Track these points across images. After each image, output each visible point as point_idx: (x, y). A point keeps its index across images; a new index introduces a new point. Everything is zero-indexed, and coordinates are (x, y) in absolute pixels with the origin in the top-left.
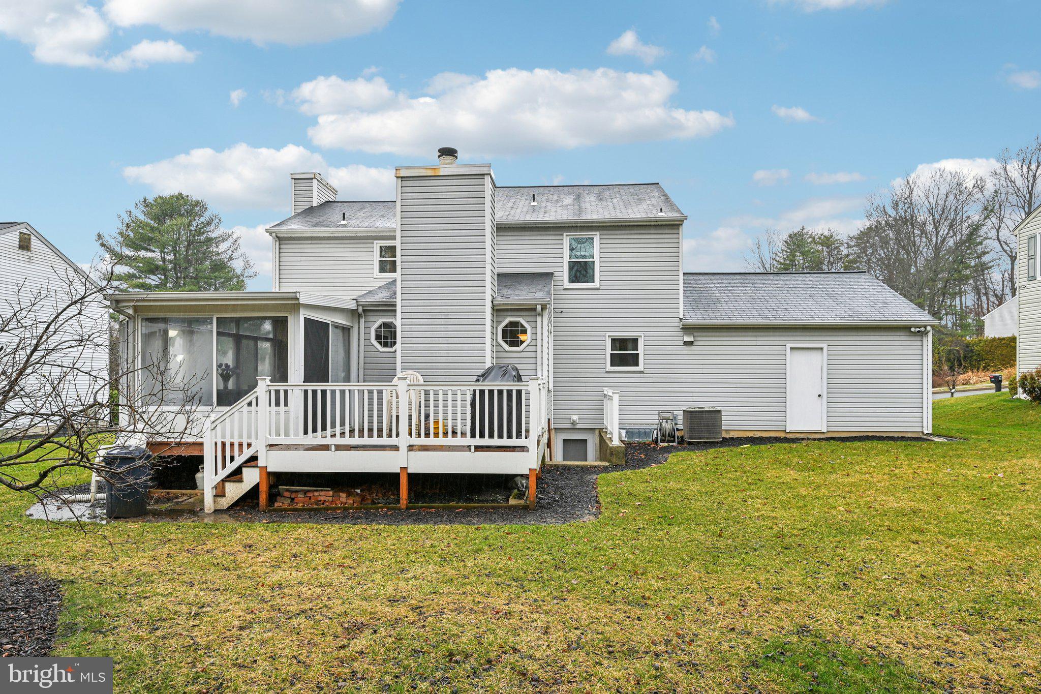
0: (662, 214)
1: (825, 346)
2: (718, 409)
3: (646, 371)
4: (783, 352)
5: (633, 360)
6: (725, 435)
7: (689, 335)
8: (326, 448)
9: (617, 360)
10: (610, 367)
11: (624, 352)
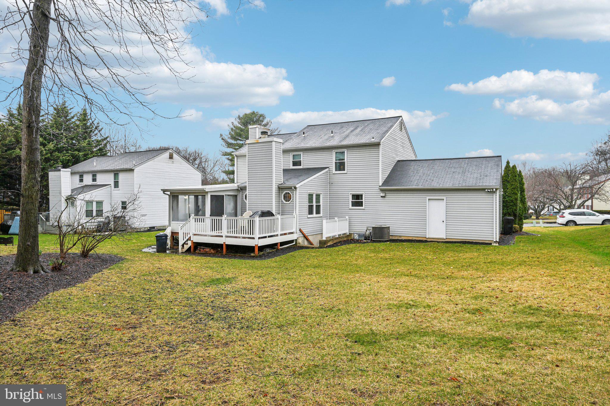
0: (373, 140)
1: (445, 198)
2: (388, 226)
3: (366, 209)
4: (425, 201)
5: (360, 204)
6: (391, 238)
7: (383, 193)
9: (354, 204)
10: (351, 207)
11: (357, 200)
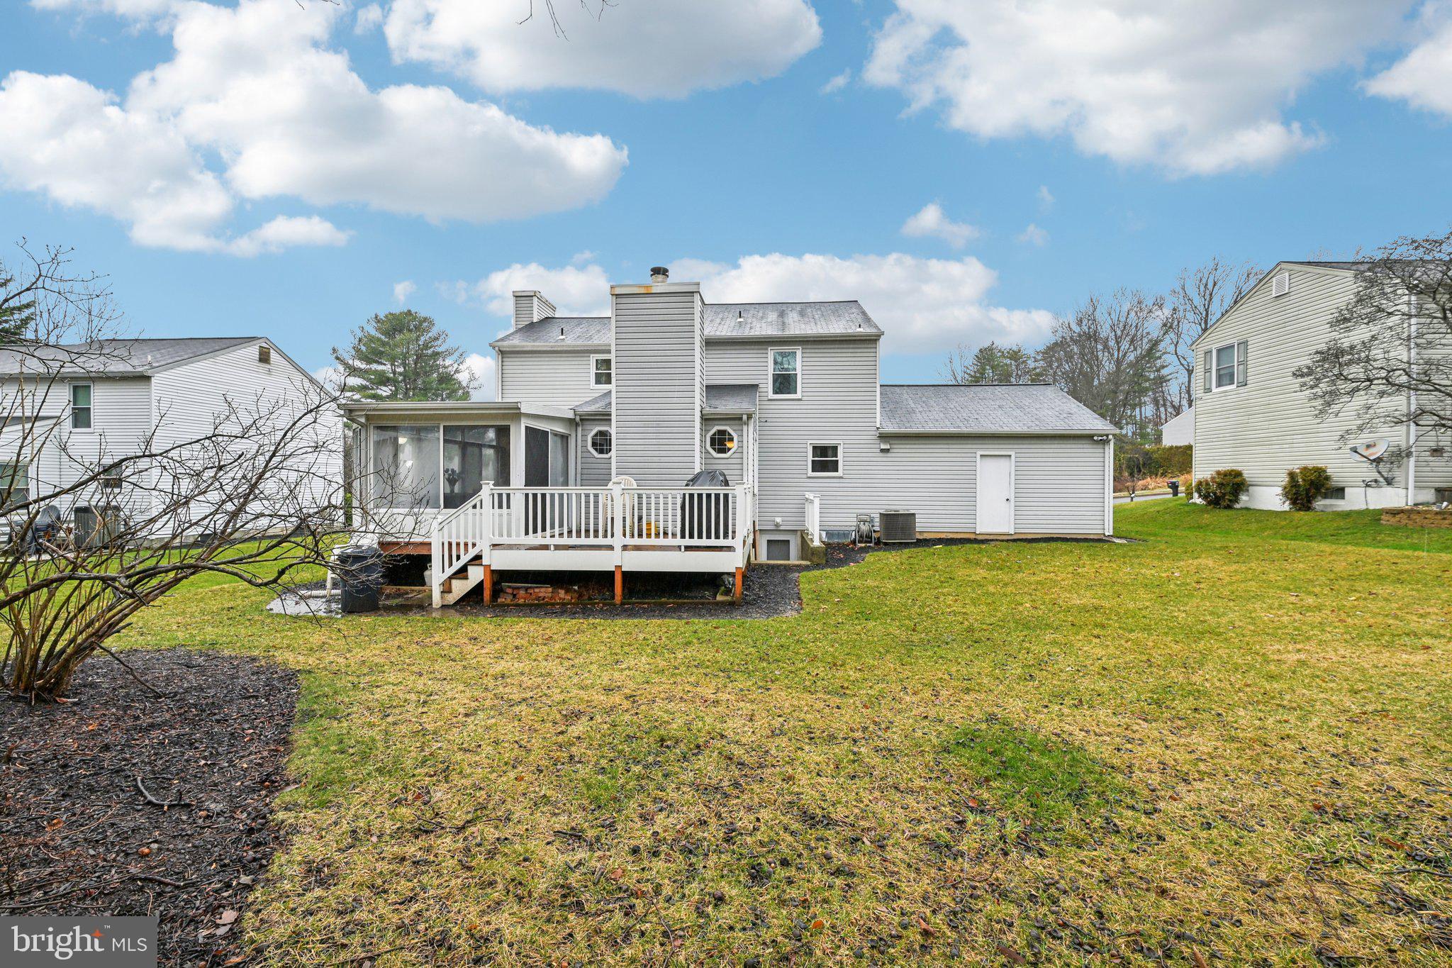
0: (859, 330)
1: (1012, 453)
2: (912, 512)
3: (845, 476)
4: (974, 459)
5: (834, 466)
6: (919, 536)
7: (885, 443)
8: (546, 547)
9: (818, 466)
10: (810, 473)
11: (825, 459)
